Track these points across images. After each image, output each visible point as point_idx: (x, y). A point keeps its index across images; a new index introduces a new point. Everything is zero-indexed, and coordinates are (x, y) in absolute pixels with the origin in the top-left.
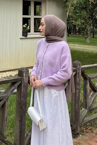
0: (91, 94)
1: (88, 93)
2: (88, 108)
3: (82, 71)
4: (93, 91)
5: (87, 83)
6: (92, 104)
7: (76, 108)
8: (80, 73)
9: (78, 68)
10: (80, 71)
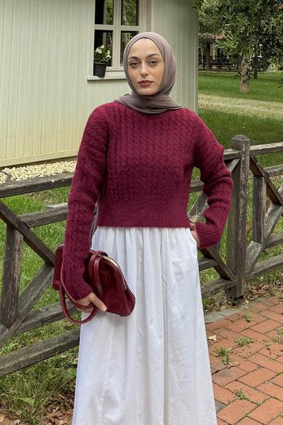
0: (269, 210)
1: (263, 207)
2: (262, 240)
3: (251, 159)
4: (273, 203)
5: (262, 186)
6: (271, 232)
7: (240, 239)
8: (248, 163)
9: (244, 150)
10: (248, 158)
